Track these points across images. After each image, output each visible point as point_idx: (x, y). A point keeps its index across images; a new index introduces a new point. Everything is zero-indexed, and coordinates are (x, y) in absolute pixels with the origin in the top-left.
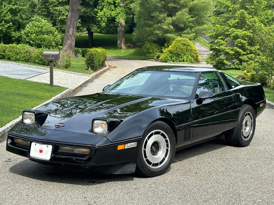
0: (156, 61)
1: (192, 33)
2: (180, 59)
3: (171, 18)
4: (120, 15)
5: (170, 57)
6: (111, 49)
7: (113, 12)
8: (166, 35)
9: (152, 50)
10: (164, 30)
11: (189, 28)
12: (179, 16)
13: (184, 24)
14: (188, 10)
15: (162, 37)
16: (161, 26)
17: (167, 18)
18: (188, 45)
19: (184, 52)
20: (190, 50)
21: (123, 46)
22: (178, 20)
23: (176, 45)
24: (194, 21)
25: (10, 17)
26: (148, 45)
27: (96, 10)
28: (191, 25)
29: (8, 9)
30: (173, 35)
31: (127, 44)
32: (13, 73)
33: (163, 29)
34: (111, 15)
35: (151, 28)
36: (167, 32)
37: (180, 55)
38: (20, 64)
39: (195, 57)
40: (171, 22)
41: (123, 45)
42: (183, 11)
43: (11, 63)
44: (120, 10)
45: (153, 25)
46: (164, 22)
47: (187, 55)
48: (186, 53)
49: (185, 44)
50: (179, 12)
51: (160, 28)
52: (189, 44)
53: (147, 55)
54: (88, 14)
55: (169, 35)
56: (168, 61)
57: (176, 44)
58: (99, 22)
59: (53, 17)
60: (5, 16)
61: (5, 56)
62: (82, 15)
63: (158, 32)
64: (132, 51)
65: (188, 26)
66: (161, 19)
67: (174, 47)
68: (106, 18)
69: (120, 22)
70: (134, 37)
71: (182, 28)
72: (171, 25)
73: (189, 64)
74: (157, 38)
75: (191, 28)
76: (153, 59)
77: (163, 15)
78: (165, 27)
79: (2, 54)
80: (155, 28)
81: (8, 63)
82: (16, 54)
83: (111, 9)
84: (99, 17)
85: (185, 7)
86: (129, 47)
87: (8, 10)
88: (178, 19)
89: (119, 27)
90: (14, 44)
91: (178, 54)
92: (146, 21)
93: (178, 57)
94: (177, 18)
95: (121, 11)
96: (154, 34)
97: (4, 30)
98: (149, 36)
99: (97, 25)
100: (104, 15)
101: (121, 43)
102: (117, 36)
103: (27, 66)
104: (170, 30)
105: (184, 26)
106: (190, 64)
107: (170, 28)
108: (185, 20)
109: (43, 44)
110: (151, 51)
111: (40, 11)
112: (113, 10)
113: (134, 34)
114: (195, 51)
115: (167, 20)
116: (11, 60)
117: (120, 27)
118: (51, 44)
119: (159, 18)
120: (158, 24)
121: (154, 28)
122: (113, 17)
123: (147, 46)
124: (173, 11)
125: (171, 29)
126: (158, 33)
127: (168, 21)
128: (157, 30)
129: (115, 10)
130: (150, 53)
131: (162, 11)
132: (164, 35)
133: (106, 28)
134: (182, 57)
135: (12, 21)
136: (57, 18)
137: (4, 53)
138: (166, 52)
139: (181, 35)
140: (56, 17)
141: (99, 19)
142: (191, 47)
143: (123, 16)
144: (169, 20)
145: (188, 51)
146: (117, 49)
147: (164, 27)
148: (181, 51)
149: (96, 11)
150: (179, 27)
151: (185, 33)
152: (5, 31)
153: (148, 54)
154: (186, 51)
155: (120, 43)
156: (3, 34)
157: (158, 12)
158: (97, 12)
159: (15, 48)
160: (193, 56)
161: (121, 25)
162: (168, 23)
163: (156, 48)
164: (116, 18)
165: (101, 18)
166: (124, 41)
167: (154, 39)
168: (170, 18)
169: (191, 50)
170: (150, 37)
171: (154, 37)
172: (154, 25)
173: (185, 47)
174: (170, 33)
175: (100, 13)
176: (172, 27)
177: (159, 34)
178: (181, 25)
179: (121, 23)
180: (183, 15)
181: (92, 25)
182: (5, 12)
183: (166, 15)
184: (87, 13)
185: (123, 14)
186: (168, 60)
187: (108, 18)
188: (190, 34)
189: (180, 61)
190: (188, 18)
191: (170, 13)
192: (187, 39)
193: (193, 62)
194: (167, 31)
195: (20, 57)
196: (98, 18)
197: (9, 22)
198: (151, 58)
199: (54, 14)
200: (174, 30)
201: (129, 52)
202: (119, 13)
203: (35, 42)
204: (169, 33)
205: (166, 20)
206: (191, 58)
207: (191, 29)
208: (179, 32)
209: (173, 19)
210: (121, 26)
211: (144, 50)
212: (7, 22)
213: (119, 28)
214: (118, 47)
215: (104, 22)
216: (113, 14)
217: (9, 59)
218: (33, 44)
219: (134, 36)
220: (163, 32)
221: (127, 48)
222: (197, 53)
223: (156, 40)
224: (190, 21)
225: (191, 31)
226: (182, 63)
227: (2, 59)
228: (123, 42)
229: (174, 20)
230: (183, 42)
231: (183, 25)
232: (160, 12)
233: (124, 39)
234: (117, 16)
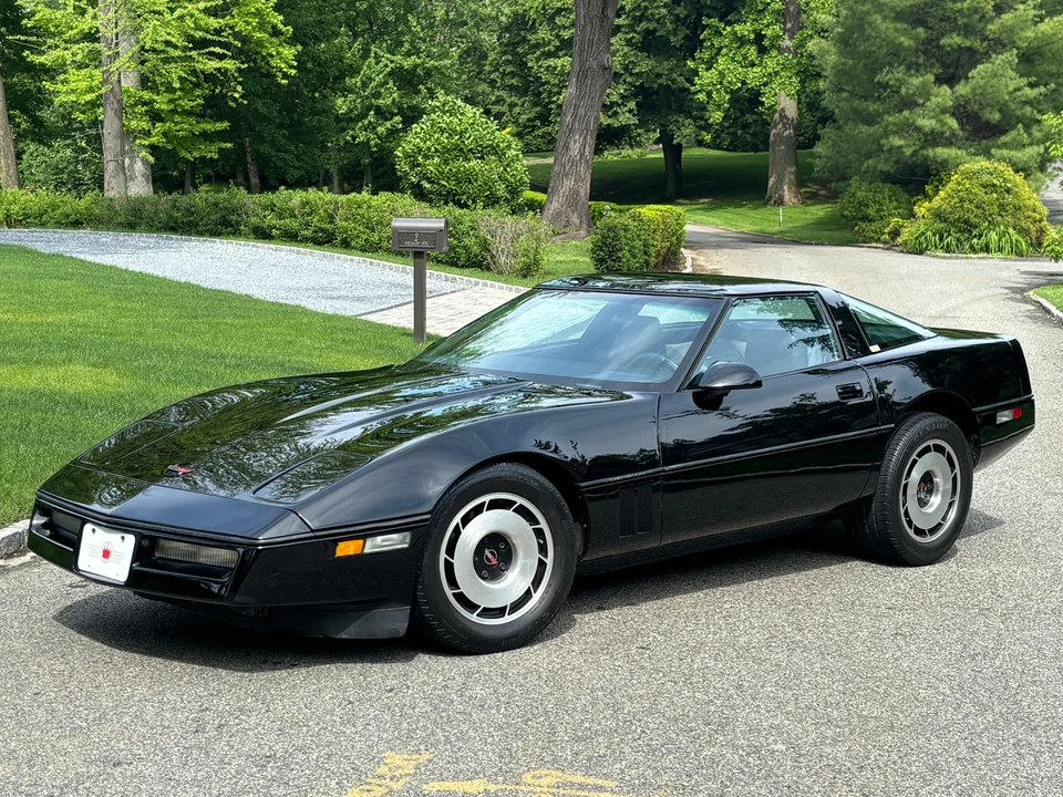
0: (888, 249)
1: (1031, 144)
2: (975, 240)
3: (951, 87)
4: (778, 80)
5: (934, 235)
6: (742, 206)
7: (755, 70)
8: (930, 152)
9: (877, 207)
10: (925, 135)
11: (1020, 125)
12: (982, 82)
13: (1000, 111)
14: (1016, 60)
15: (914, 158)
16: (911, 121)
17: (935, 90)
18: (1008, 191)
19: (990, 215)
20: (1014, 206)
21: (788, 195)
22: (981, 94)
23: (959, 191)
24: (1041, 98)
25: (394, 99)
26: (859, 189)
27: (690, 64)
28: (1028, 114)
29: (388, 69)
30: (959, 152)
31: (806, 187)
32: (336, 294)
33: (918, 129)
34: (744, 83)
35: (877, 126)
36: (935, 139)
37: (976, 227)
38: (375, 261)
39: (1034, 234)
40: (951, 103)
41: (786, 193)
42: (998, 62)
43: (349, 257)
44: (778, 64)
45: (880, 115)
46: (923, 105)
47: (1002, 227)
48: (999, 218)
49: (994, 185)
50: (980, 67)
51: (908, 128)
52: (1009, 185)
53: (857, 228)
54: (663, 81)
55: (942, 152)
56: (926, 249)
57: (959, 184)
58: (703, 107)
59: (540, 93)
60: (377, 95)
61: (333, 234)
62: (642, 84)
63: (902, 142)
64: (819, 211)
65: (1018, 118)
66: (913, 95)
67: (953, 198)
68: (727, 92)
69: (778, 108)
70: (818, 162)
71: (995, 126)
72: (953, 115)
73: (1005, 259)
74: (897, 162)
75: (1029, 124)
76: (878, 240)
77: (921, 79)
78: (927, 123)
79: (323, 226)
80: (890, 127)
81: (338, 258)
82: (367, 227)
83: (745, 58)
84: (700, 91)
85: (1005, 46)
86: (812, 198)
87: (390, 74)
88: (979, 92)
89: (776, 125)
90: (364, 193)
91: (966, 222)
92: (856, 103)
93: (967, 235)
94: (973, 89)
95: (783, 64)
96: (885, 148)
97: (372, 142)
98: (867, 159)
99: (695, 119)
100: (721, 83)
101: (780, 181)
102: (768, 156)
103: (397, 270)
104: (947, 134)
105: (1003, 117)
106: (1011, 260)
107: (946, 128)
108: (1007, 97)
109: (464, 193)
110: (871, 212)
111: (497, 74)
112: (753, 65)
113: (819, 149)
114: (1034, 211)
115: (936, 96)
116: (354, 248)
117: (780, 126)
118: (492, 194)
119: (903, 91)
120: (901, 111)
121: (887, 126)
122: (752, 88)
123: (859, 194)
124: (961, 63)
125: (950, 128)
126: (901, 147)
127: (940, 100)
128: (895, 133)
129: (761, 61)
130: (870, 221)
131: (919, 65)
132: (925, 152)
133: (728, 127)
134: (981, 236)
135: (401, 112)
136: (554, 99)
137: (331, 222)
138: (923, 217)
139: (989, 153)
140: (549, 97)
141: (702, 97)
142: (1017, 196)
143: (791, 84)
144: (944, 95)
145: (1007, 211)
146: (766, 204)
147: (921, 122)
148: (979, 212)
149: (693, 70)
150: (983, 120)
151: (1005, 145)
152: (376, 145)
153: (860, 223)
154: (997, 210)
155: (776, 182)
156: (372, 157)
157: (902, 68)
158: (696, 73)
159: (365, 206)
160: (1023, 232)
161: (783, 116)
162: (938, 105)
163: (891, 201)
164: (764, 94)
165: (709, 94)
166: (793, 177)
167: (885, 168)
168: (945, 87)
169: (1020, 209)
170: (871, 162)
171: (887, 160)
172: (886, 117)
173: (995, 195)
174: (949, 143)
175: (707, 77)
176: (953, 123)
177: (905, 150)
178: (991, 116)
179: (783, 110)
180: (998, 76)
181: (678, 122)
182: (377, 79)
183: (930, 78)
184: (659, 76)
185: (790, 78)
186: (927, 245)
187: (732, 92)
188: (1024, 146)
189: (973, 249)
190: (1016, 90)
191: (952, 70)
192: (1002, 167)
193: (1025, 254)
194: (933, 139)
195: (380, 240)
196: (696, 93)
197: (393, 115)
198: (871, 239)
199: (543, 84)
200: (961, 133)
201: (808, 216)
202: (777, 73)
203: (438, 184)
204: (944, 146)
205: (933, 99)
206: (1015, 237)
207: (1027, 128)
208: (984, 142)
209: (958, 93)
210: (781, 120)
211: (846, 209)
212: (382, 114)
213: (774, 131)
214: (770, 197)
215: (719, 107)
216: (754, 76)
217: (346, 245)
218: (432, 193)
219: (820, 157)
220: (918, 143)
221: (803, 203)
222: (1040, 221)
223: (892, 171)
224: (1023, 99)
225: (1030, 135)
226: (981, 255)
227: (325, 243)
228: (787, 180)
229: (962, 96)
230: (985, 178)
231: (997, 116)
232: (909, 68)
233: (793, 169)
234: (765, 84)
